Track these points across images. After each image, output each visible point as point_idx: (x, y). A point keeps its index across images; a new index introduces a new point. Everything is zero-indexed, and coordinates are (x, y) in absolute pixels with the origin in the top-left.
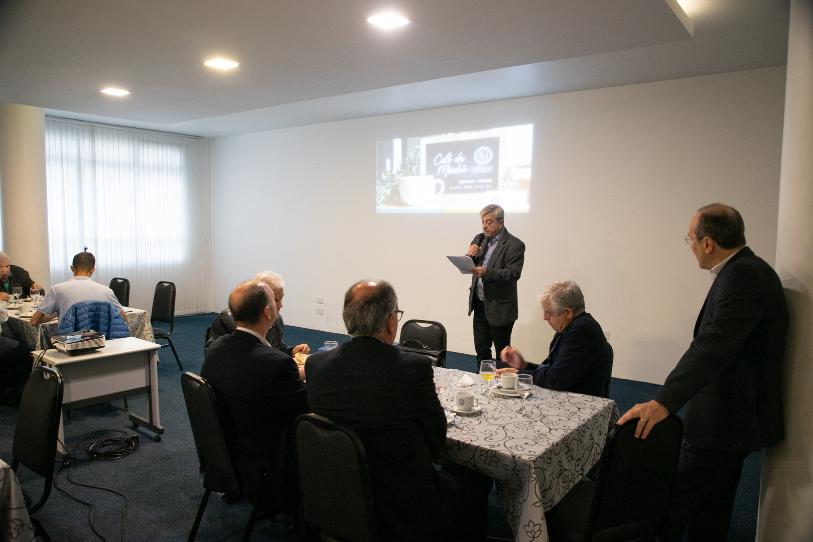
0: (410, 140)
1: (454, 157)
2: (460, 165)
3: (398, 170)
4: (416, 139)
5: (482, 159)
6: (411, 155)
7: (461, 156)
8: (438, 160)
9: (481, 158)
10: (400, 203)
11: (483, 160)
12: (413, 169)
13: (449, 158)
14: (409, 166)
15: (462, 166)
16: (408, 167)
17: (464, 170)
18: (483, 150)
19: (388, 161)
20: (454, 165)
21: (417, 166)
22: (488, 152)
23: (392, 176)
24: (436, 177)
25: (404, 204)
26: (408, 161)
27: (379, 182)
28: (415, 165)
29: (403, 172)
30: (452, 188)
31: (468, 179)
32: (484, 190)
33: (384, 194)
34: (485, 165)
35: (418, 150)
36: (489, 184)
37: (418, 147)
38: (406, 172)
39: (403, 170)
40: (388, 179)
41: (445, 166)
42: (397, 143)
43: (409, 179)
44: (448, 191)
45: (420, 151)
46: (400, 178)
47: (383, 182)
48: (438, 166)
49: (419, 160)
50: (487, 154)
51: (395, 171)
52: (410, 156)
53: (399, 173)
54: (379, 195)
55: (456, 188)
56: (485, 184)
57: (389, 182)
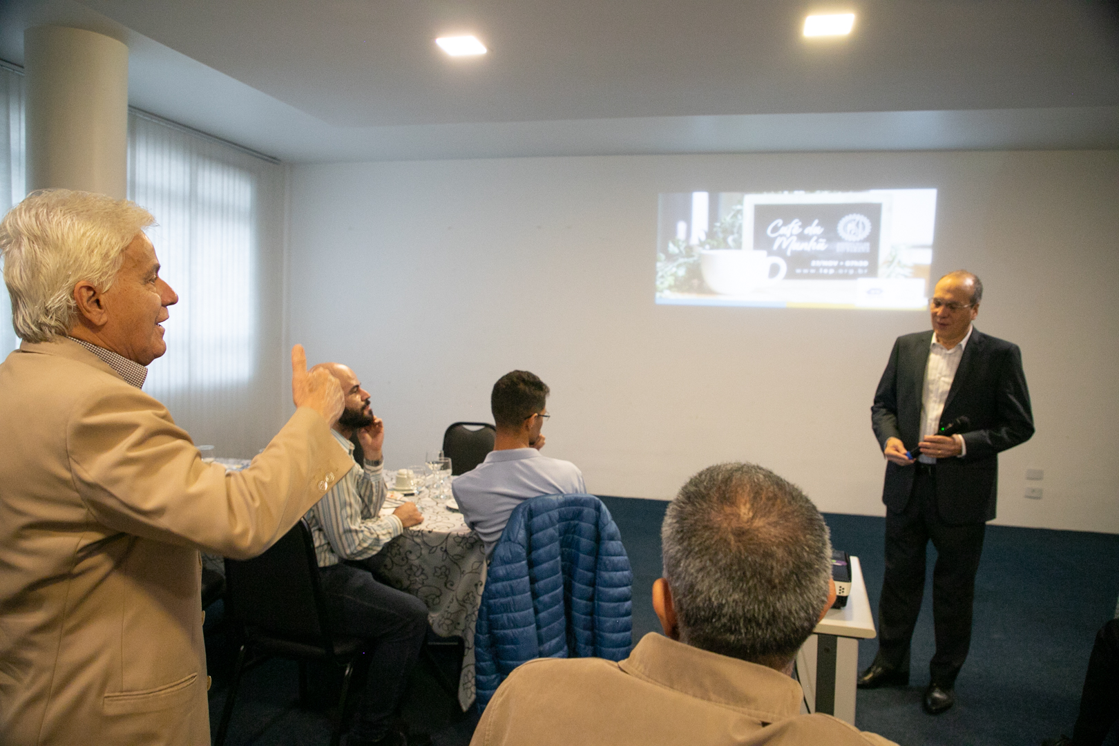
0: (724, 197)
1: (804, 226)
2: (815, 238)
3: (700, 240)
4: (737, 195)
5: (853, 232)
6: (727, 218)
7: (818, 225)
8: (776, 229)
9: (850, 232)
10: (703, 289)
11: (854, 234)
12: (730, 239)
13: (795, 226)
14: (721, 235)
15: (817, 241)
16: (718, 235)
17: (822, 246)
18: (854, 220)
19: (681, 227)
20: (802, 237)
21: (736, 236)
22: (863, 223)
23: (689, 249)
24: (771, 253)
25: (711, 292)
26: (720, 227)
27: (662, 256)
28: (732, 233)
29: (709, 244)
30: (798, 271)
31: (828, 259)
32: (855, 276)
33: (672, 275)
34: (856, 242)
35: (739, 212)
36: (863, 268)
37: (739, 207)
38: (715, 243)
39: (709, 241)
40: (681, 252)
41: (788, 238)
42: (700, 200)
43: (720, 254)
44: (791, 275)
45: (742, 214)
46: (704, 252)
47: (670, 258)
48: (776, 238)
49: (740, 227)
50: (860, 225)
51: (694, 241)
52: (725, 219)
53: (702, 244)
54: (662, 277)
55: (806, 271)
56: (856, 268)
57: (683, 257)
